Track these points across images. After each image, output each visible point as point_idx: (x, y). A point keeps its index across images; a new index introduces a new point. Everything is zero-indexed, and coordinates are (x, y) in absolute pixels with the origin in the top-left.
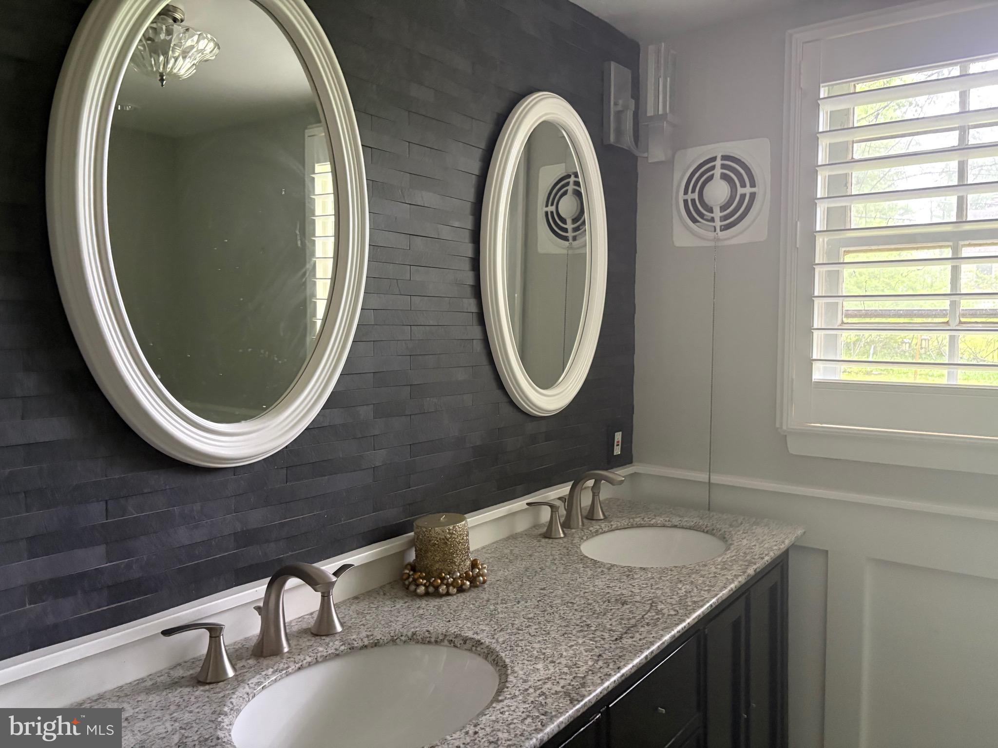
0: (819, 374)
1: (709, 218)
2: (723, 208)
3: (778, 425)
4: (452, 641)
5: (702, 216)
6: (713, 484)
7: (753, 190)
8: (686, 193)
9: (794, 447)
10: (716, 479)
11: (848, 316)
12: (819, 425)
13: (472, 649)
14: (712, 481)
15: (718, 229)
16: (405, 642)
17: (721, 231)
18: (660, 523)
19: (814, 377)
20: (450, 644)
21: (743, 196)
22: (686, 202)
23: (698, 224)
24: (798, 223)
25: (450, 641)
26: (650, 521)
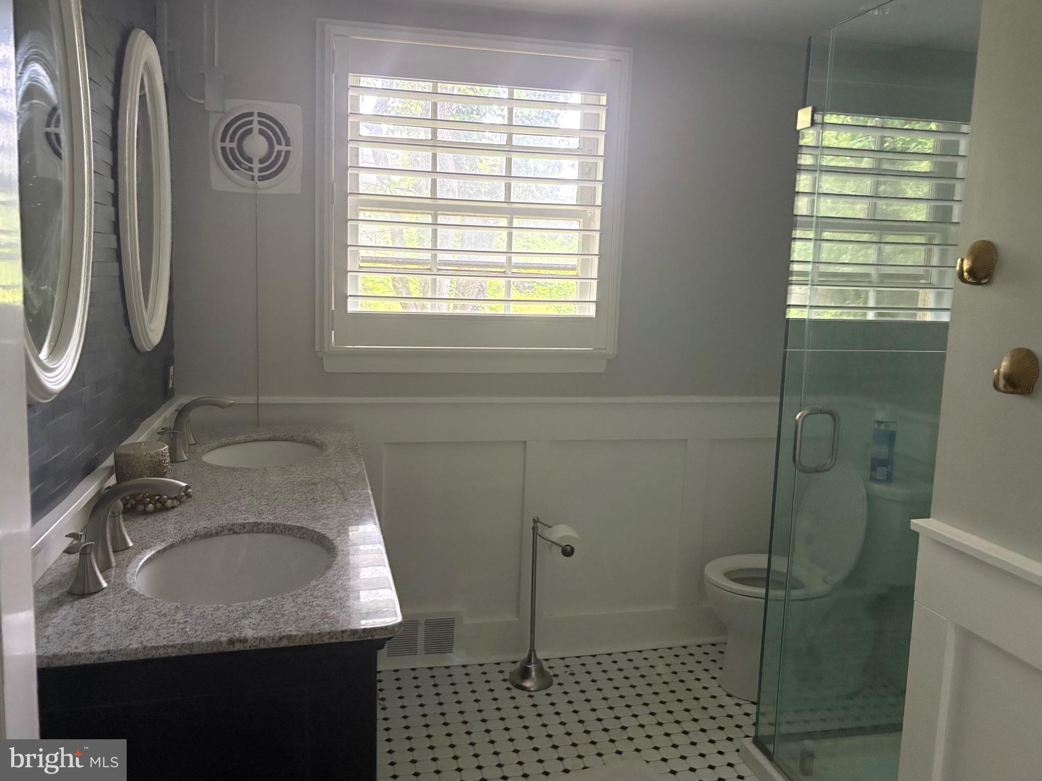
0: (353, 307)
1: (247, 167)
2: (262, 161)
3: (317, 349)
4: (231, 529)
5: (240, 163)
6: (261, 404)
7: (288, 148)
8: (223, 140)
9: (329, 365)
10: (263, 400)
11: (363, 261)
12: (352, 347)
13: (253, 530)
14: (260, 402)
15: (256, 178)
16: (191, 540)
17: (259, 180)
18: (243, 440)
19: (348, 310)
20: (230, 532)
21: (279, 152)
22: (223, 149)
23: (236, 171)
24: (335, 184)
25: (229, 530)
26: (234, 439)
